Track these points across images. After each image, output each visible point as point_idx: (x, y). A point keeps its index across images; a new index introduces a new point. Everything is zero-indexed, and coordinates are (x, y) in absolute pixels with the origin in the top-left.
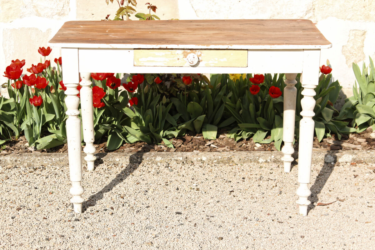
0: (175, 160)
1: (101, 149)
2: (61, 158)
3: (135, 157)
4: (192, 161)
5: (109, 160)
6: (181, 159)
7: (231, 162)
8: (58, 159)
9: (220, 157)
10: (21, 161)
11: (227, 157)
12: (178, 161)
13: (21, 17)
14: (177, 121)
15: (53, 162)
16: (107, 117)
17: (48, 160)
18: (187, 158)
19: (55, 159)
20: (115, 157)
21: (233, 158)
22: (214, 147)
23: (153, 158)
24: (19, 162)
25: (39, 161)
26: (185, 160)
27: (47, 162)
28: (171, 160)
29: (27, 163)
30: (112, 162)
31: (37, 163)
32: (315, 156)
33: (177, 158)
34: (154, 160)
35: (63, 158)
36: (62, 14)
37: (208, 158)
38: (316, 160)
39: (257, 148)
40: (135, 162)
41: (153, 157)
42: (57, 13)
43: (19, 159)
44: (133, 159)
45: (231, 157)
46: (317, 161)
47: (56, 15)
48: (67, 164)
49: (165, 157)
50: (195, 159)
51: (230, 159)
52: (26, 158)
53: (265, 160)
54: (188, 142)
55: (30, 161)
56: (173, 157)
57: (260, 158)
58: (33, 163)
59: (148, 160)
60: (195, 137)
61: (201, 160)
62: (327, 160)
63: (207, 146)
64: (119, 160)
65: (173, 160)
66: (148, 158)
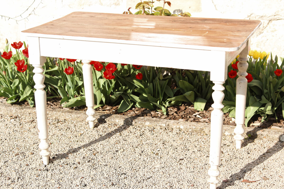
0: (159, 126)
1: (113, 111)
2: (78, 115)
3: (131, 120)
4: (173, 128)
5: (111, 121)
6: (164, 125)
7: (202, 132)
8: (76, 116)
9: (194, 127)
10: (51, 114)
11: (200, 127)
12: (161, 126)
13: (89, 5)
14: (174, 94)
15: (72, 118)
16: (123, 86)
17: (69, 116)
18: (168, 125)
19: (74, 116)
20: (116, 118)
21: (204, 129)
22: (199, 118)
23: (143, 123)
24: (50, 115)
25: (63, 116)
26: (167, 126)
27: (68, 117)
28: (157, 125)
29: (55, 117)
30: (114, 122)
31: (62, 117)
32: (272, 135)
33: (161, 125)
34: (144, 124)
35: (79, 115)
36: (118, 4)
37: (185, 127)
38: (272, 138)
39: (232, 122)
40: (130, 124)
41: (143, 121)
42: (114, 3)
43: (50, 113)
44: (128, 122)
45: (203, 128)
46: (274, 139)
47: (113, 4)
48: (82, 121)
49: (152, 123)
50: (175, 127)
51: (202, 129)
52: (55, 113)
53: (230, 134)
54: (181, 111)
55: (57, 115)
56: (158, 124)
57: (226, 132)
58: (59, 117)
59: (140, 124)
60: (190, 107)
61: (180, 128)
62: (282, 139)
63: (194, 116)
64: (119, 122)
65: (158, 126)
66: (139, 122)
